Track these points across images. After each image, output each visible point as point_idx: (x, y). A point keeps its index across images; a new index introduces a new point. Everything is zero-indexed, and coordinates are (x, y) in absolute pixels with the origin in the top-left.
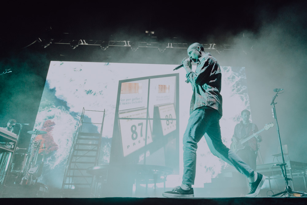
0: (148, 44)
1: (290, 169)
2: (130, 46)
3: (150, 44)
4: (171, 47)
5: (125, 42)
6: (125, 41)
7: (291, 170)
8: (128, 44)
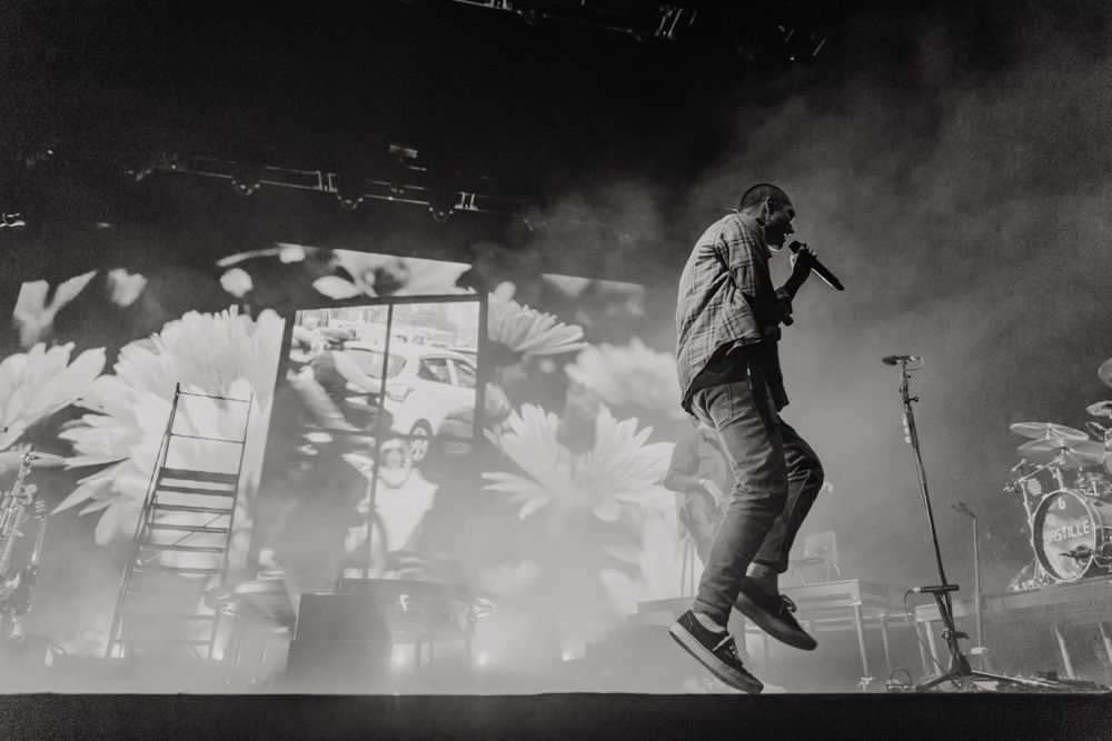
0: (394, 190)
1: (860, 603)
2: (335, 190)
3: (401, 191)
4: (472, 208)
5: (317, 175)
6: (318, 172)
7: (859, 606)
8: (327, 184)
